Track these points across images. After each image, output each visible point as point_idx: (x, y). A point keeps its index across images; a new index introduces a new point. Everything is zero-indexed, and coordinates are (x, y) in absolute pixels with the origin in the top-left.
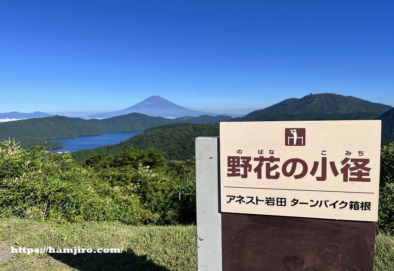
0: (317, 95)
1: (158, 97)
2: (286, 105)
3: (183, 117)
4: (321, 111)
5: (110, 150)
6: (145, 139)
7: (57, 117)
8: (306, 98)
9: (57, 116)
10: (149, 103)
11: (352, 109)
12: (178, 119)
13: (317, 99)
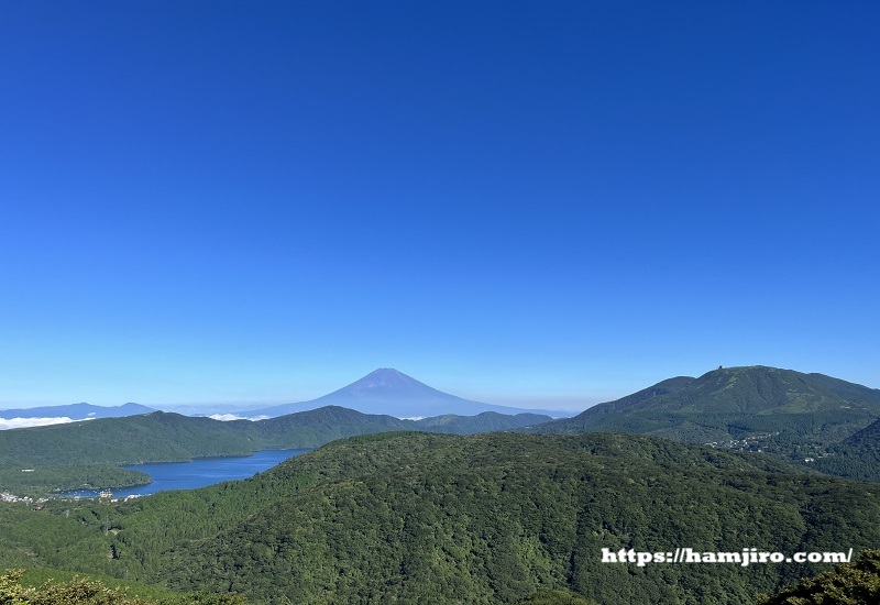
0: (732, 371)
1: (393, 371)
2: (665, 392)
3: (441, 417)
4: (744, 408)
5: (229, 490)
6: (307, 466)
7: (159, 417)
8: (708, 376)
9: (159, 413)
10: (371, 386)
11: (816, 404)
12: (429, 420)
13: (733, 379)
